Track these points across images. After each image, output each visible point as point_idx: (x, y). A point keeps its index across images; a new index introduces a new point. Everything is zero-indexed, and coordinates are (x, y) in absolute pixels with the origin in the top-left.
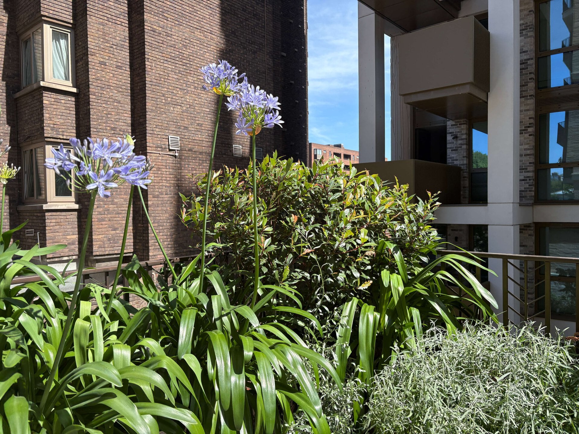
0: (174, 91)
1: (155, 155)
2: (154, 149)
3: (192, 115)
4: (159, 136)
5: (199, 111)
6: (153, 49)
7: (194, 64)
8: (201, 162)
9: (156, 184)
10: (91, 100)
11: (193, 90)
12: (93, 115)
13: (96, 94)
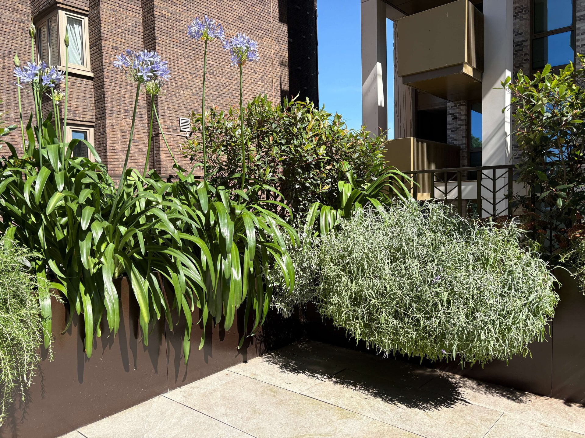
0: (184, 75)
1: (167, 136)
2: (166, 130)
4: (171, 118)
6: (163, 34)
9: (168, 164)
10: (105, 83)
12: (107, 98)
13: (110, 78)
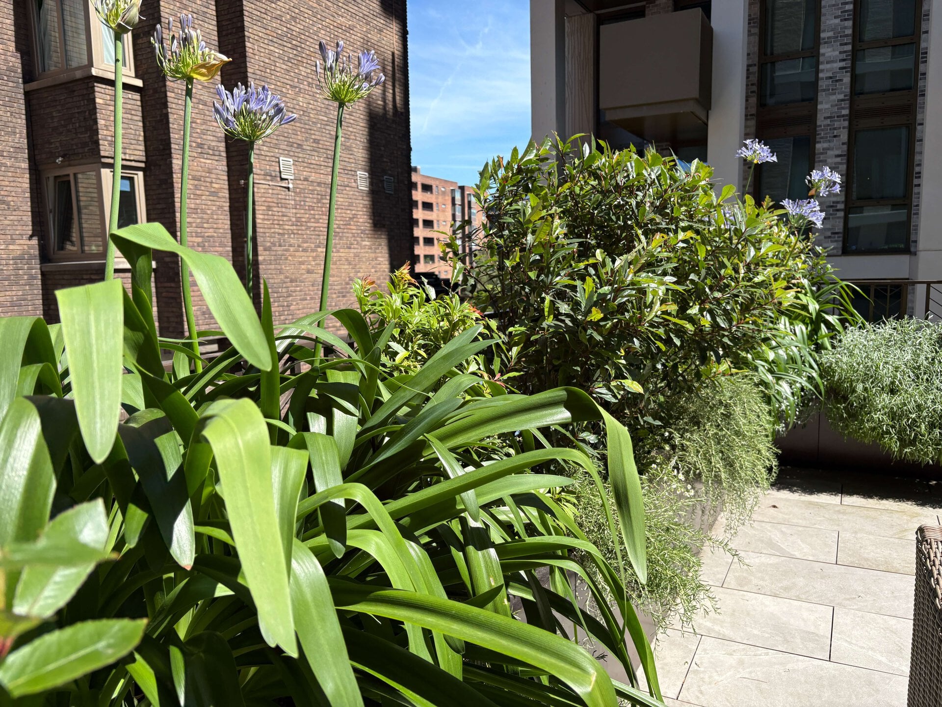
0: (284, 90)
1: (264, 186)
2: (262, 177)
3: (307, 127)
4: (268, 159)
5: (314, 120)
6: (254, 22)
7: (307, 47)
8: (319, 197)
9: (267, 230)
10: (169, 99)
11: (307, 88)
12: (173, 124)
13: (176, 90)
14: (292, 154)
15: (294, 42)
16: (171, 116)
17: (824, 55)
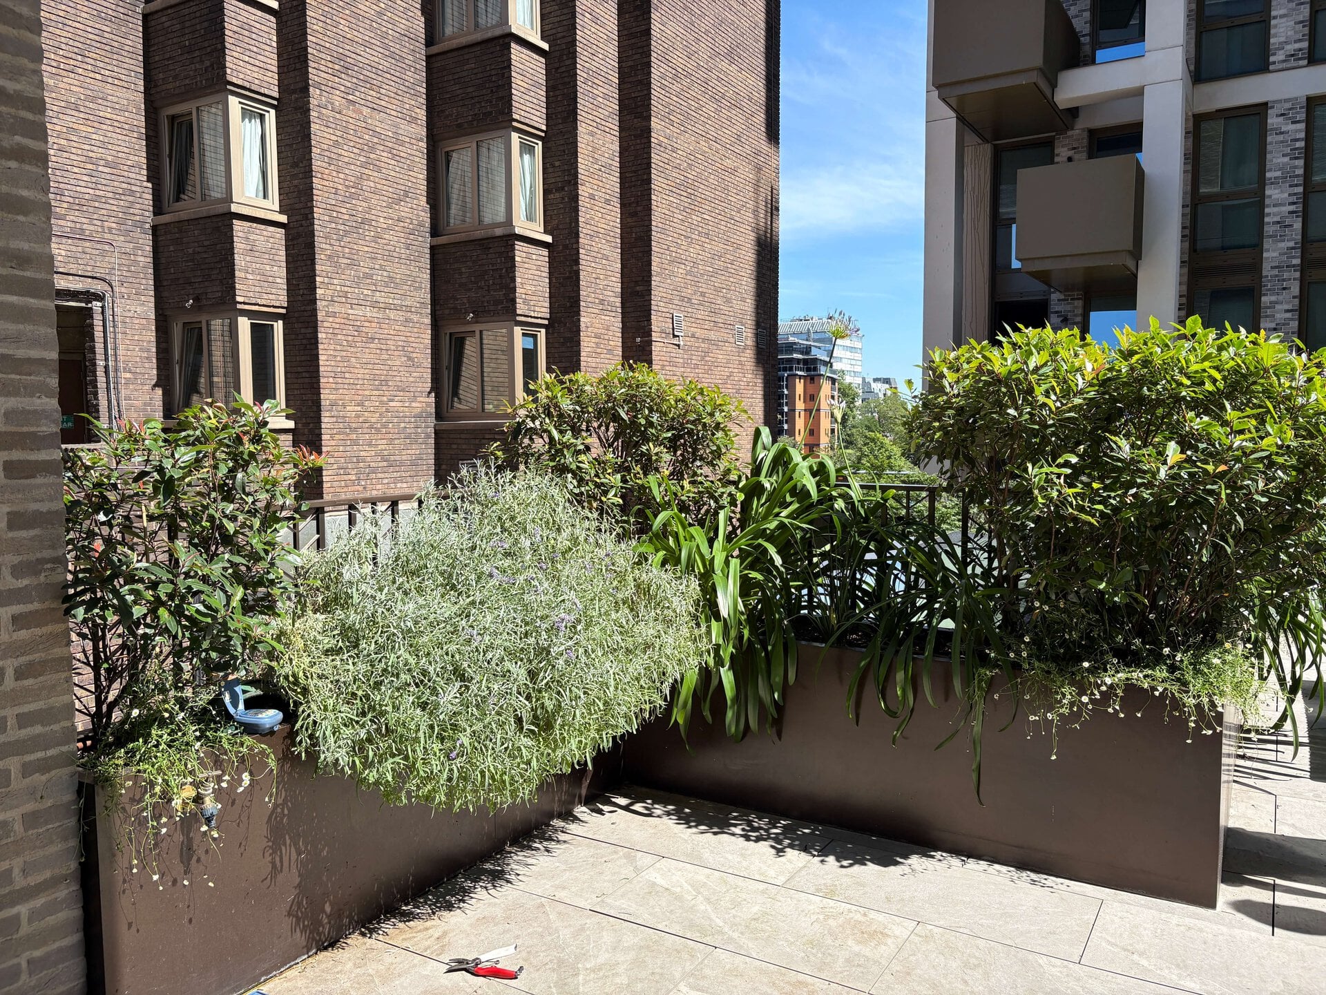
0: (680, 241)
2: (659, 334)
3: (696, 279)
4: (663, 315)
6: (659, 174)
10: (581, 256)
12: (583, 281)
14: (683, 309)
15: (689, 191)
16: (581, 273)
17: (1270, 197)
